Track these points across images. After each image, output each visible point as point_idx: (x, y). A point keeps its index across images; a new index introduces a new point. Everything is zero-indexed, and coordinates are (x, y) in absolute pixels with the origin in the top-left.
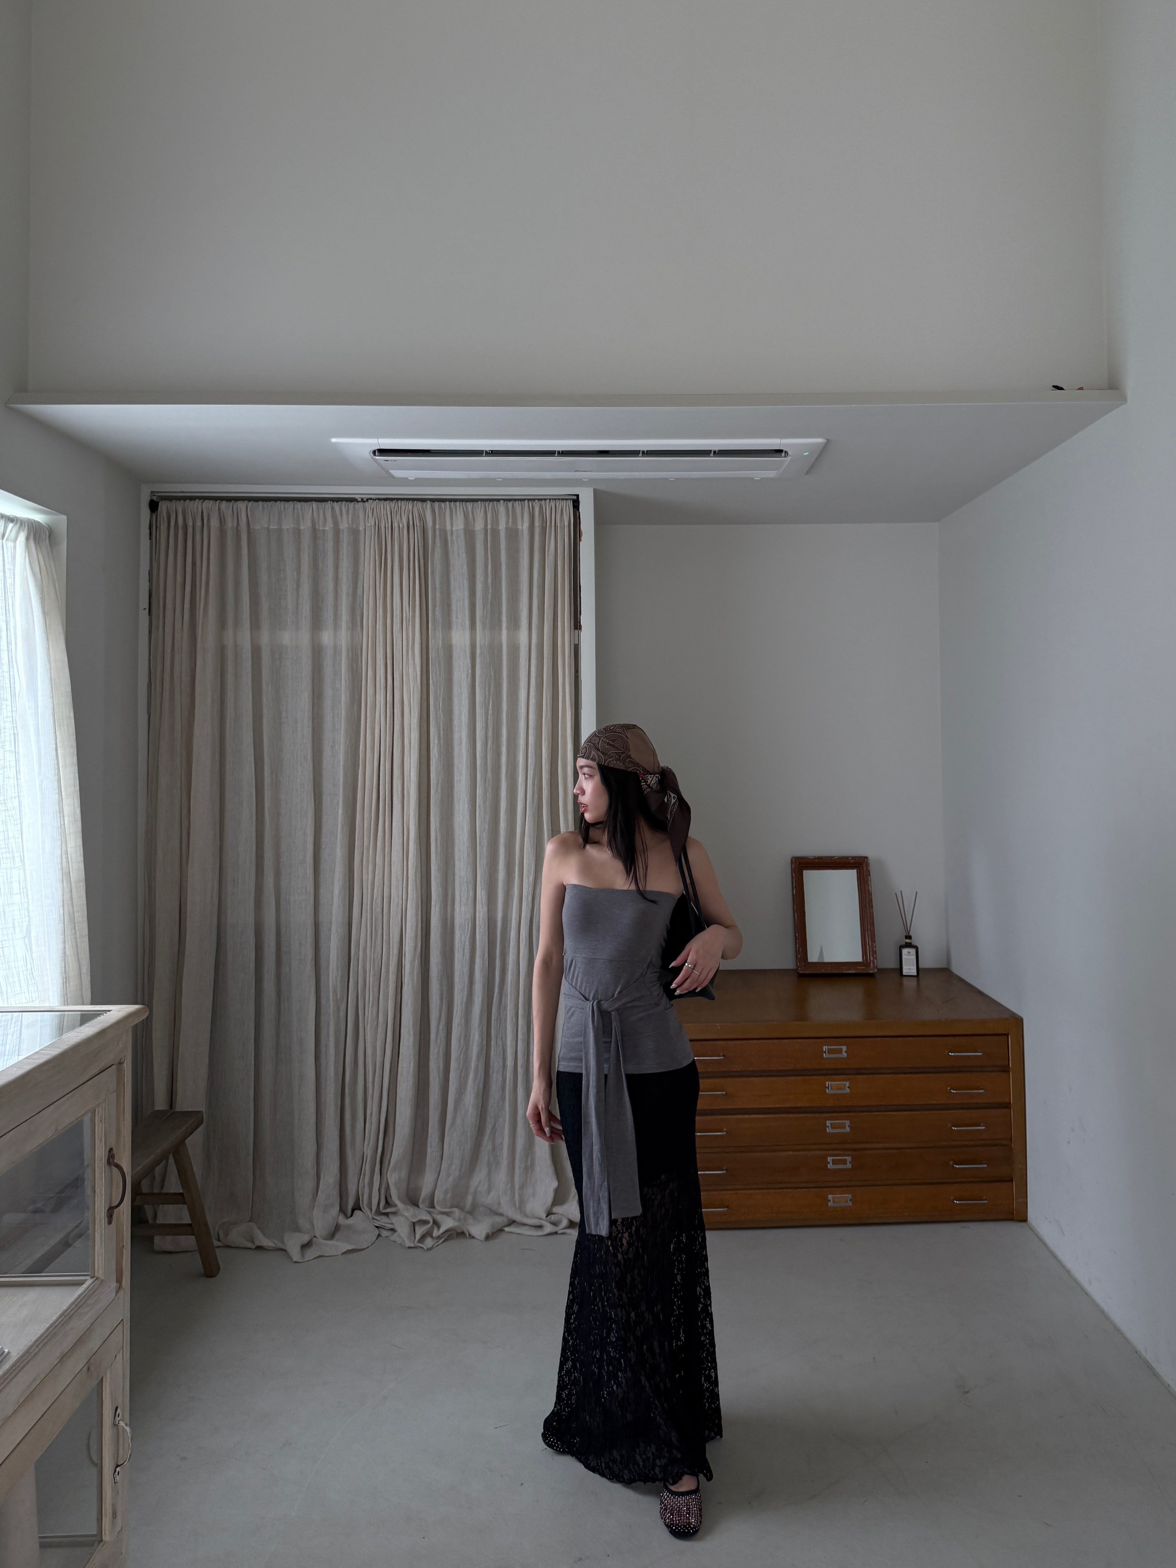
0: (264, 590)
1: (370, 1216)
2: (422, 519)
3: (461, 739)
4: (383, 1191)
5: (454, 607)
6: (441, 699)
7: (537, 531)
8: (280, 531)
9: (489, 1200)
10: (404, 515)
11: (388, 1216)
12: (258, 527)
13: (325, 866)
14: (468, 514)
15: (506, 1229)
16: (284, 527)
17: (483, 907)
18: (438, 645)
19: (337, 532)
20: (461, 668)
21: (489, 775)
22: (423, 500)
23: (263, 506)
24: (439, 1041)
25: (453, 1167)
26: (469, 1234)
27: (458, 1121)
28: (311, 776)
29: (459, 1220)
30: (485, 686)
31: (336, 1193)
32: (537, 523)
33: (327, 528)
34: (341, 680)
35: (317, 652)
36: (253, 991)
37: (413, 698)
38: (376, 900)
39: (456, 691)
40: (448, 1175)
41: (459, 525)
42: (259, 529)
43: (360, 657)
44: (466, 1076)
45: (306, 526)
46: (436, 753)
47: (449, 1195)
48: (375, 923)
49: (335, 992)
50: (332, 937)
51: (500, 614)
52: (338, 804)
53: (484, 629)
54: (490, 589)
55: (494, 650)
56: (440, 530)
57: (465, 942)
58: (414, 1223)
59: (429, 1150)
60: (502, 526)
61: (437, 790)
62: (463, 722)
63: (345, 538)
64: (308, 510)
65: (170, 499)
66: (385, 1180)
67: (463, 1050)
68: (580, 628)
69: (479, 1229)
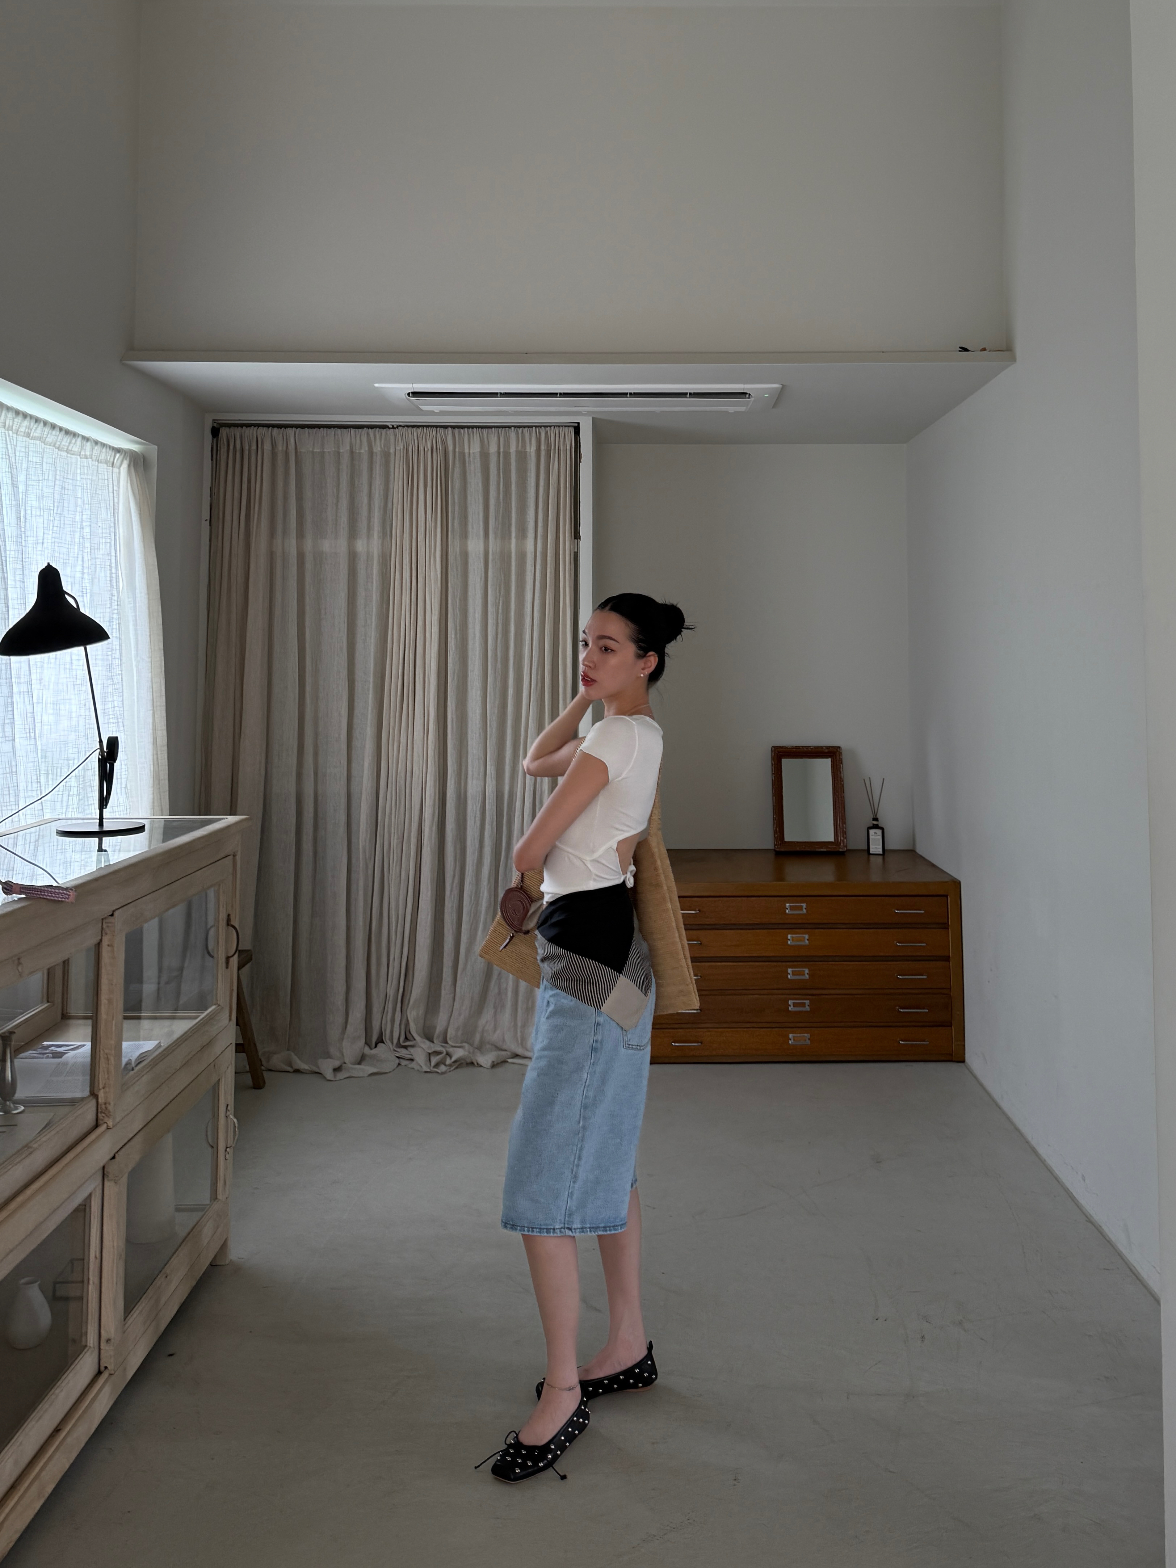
0: (308, 505)
1: (392, 1048)
2: (444, 443)
3: (474, 634)
4: (403, 1027)
5: (470, 519)
6: (458, 599)
7: (543, 453)
8: (322, 454)
9: (495, 1037)
10: (428, 440)
11: (407, 1049)
12: (303, 450)
13: (356, 743)
14: (483, 439)
15: (509, 1060)
16: (325, 450)
17: (492, 780)
18: (456, 553)
19: (371, 453)
20: (476, 572)
21: (499, 665)
22: (445, 427)
23: (309, 433)
24: (453, 897)
25: (464, 1008)
26: (478, 1064)
27: (469, 967)
28: (346, 665)
29: (469, 1052)
30: (496, 589)
31: (362, 1026)
32: (543, 447)
33: (362, 451)
34: (372, 582)
35: (353, 557)
36: (294, 851)
37: (434, 597)
38: (400, 773)
39: (471, 593)
40: (460, 1014)
41: (476, 448)
42: (305, 453)
43: (389, 562)
44: (476, 929)
45: (345, 449)
46: (453, 646)
47: (460, 1033)
48: (399, 793)
49: (364, 851)
50: (362, 805)
51: (510, 525)
52: (368, 690)
53: (496, 538)
54: (502, 503)
55: (504, 558)
56: (459, 453)
57: (476, 811)
58: (429, 1054)
59: (443, 992)
60: (513, 449)
61: (454, 678)
62: (477, 619)
63: (378, 459)
64: (346, 435)
65: (229, 426)
66: (405, 1015)
67: (474, 906)
68: (580, 538)
69: (485, 1060)
